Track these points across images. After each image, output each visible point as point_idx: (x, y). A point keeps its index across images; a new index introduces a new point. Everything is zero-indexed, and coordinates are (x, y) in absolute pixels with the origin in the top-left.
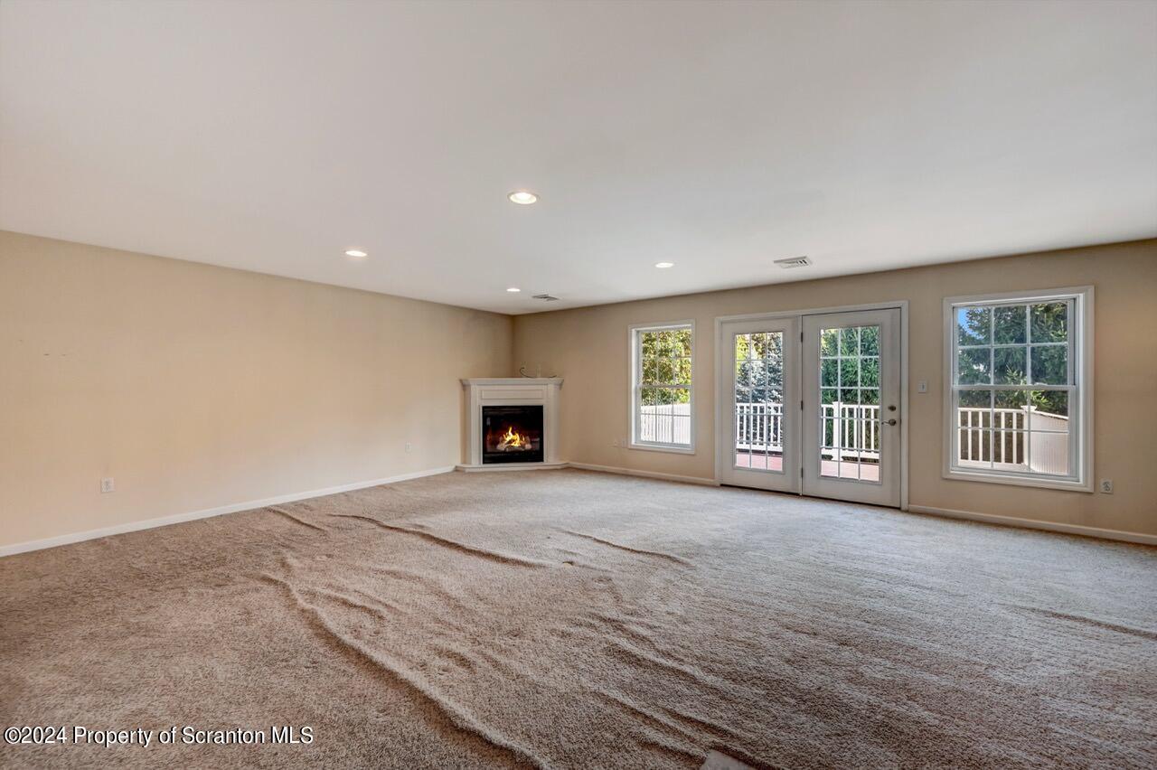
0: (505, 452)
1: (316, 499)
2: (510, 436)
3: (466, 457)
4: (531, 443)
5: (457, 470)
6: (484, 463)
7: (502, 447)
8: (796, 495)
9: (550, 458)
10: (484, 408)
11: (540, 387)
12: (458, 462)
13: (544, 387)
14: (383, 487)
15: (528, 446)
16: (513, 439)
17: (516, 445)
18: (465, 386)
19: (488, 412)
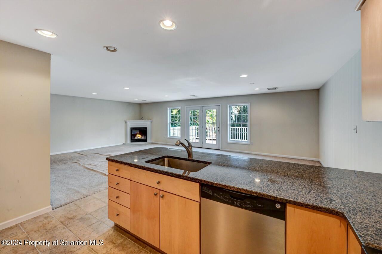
0: (137, 139)
1: (85, 150)
2: (138, 135)
3: (126, 141)
4: (144, 137)
5: (124, 144)
6: (131, 142)
7: (136, 138)
8: (201, 148)
9: (149, 141)
10: (131, 128)
11: (146, 123)
12: (124, 142)
13: (147, 123)
14: (103, 148)
15: (143, 138)
16: (139, 136)
17: (140, 138)
18: (126, 122)
19: (132, 129)
